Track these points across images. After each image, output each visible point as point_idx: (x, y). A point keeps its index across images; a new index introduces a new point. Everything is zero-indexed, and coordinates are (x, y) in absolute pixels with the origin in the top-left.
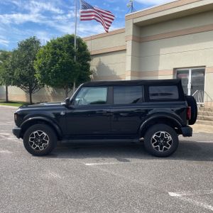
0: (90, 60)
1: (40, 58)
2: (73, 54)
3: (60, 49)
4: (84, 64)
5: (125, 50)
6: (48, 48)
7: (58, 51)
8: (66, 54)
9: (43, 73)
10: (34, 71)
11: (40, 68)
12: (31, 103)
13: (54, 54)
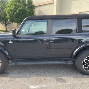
0: (34, 9)
1: (8, 7)
2: (25, 5)
3: (19, 2)
4: (31, 11)
5: (53, 3)
6: (12, 2)
7: (17, 3)
8: (22, 5)
9: (10, 16)
10: (6, 14)
11: (9, 13)
12: (7, 31)
13: (15, 5)
